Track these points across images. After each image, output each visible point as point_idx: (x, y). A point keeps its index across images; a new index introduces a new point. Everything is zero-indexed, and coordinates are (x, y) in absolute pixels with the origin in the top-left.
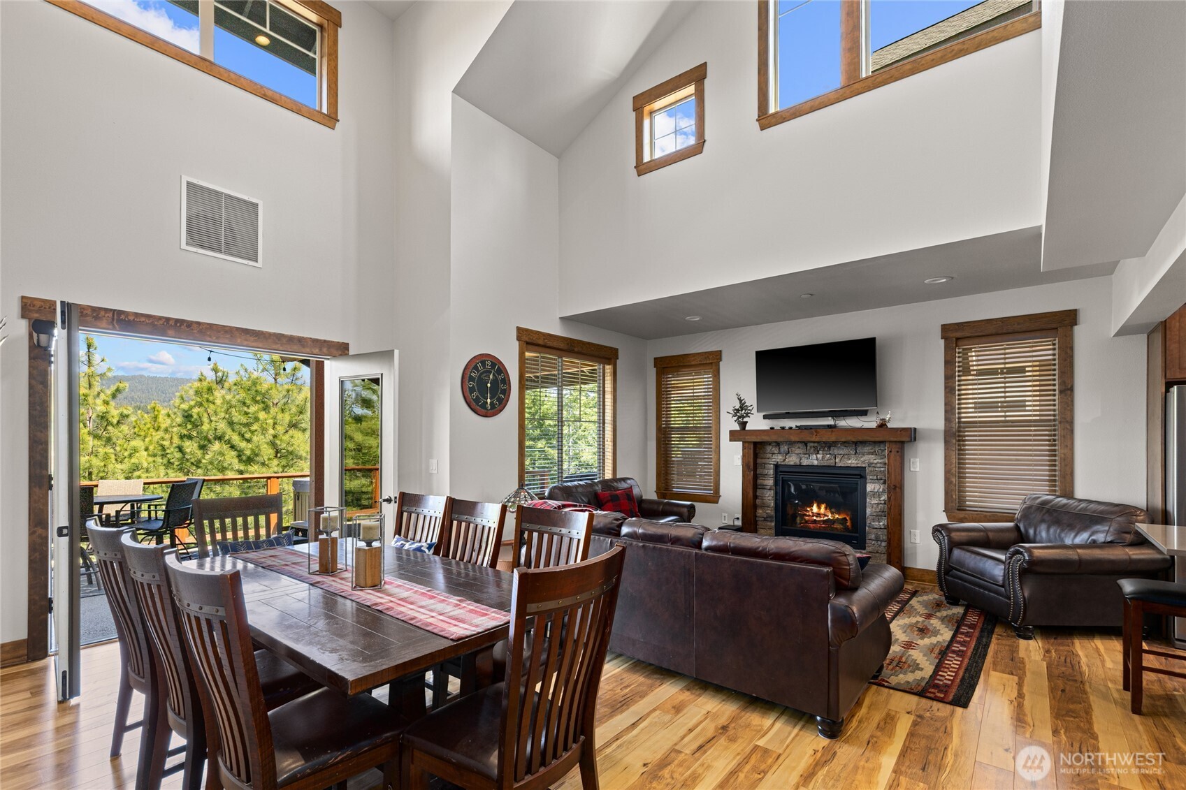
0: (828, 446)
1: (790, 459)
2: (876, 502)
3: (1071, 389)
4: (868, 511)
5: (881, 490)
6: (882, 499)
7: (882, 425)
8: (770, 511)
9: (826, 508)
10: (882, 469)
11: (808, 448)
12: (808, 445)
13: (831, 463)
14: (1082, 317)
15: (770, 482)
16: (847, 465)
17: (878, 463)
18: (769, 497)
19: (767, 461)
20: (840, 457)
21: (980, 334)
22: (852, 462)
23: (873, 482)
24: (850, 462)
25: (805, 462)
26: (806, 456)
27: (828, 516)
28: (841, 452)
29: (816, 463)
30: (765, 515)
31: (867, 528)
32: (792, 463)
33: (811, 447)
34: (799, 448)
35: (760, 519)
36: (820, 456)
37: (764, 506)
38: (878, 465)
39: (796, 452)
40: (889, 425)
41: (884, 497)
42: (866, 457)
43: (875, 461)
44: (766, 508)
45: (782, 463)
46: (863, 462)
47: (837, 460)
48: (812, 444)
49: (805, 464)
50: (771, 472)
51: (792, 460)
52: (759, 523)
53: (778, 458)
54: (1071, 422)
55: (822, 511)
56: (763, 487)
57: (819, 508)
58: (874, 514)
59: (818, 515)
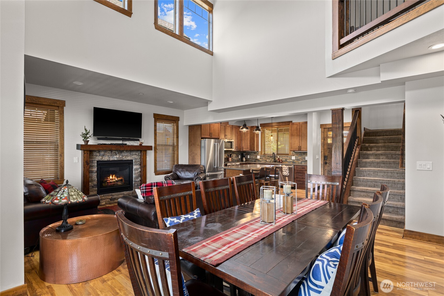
0: (121, 152)
1: (105, 158)
2: (137, 172)
3: (178, 137)
4: (134, 176)
5: (139, 168)
6: (139, 171)
7: (141, 145)
8: (95, 183)
9: (115, 176)
10: (139, 160)
11: (113, 153)
12: (113, 152)
13: (122, 159)
14: (180, 119)
15: (95, 169)
16: (127, 159)
17: (137, 158)
18: (94, 176)
19: (94, 159)
20: (125, 156)
21: (162, 119)
22: (129, 158)
23: (136, 165)
24: (128, 158)
25: (111, 159)
26: (112, 156)
27: (115, 179)
28: (125, 154)
29: (116, 159)
30: (93, 185)
31: (134, 183)
32: (106, 160)
33: (114, 153)
34: (108, 153)
35: (90, 187)
36: (118, 156)
37: (92, 181)
38: (138, 159)
39: (107, 155)
40: (143, 145)
41: (140, 170)
42: (134, 156)
43: (136, 158)
44: (94, 182)
45: (101, 160)
46: (133, 158)
47: (124, 158)
48: (114, 151)
49: (111, 160)
50: (96, 164)
51: (106, 158)
52: (90, 189)
53: (99, 158)
54: (178, 146)
55: (114, 177)
56: (92, 172)
57: (112, 177)
58: (137, 177)
59: (112, 179)
